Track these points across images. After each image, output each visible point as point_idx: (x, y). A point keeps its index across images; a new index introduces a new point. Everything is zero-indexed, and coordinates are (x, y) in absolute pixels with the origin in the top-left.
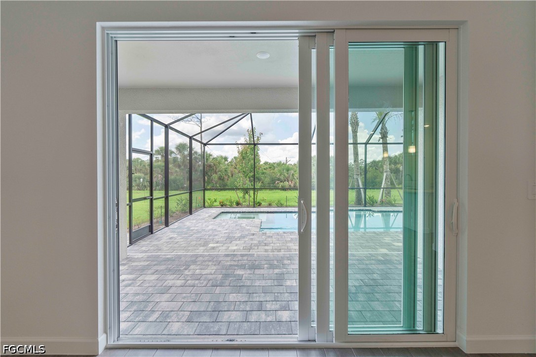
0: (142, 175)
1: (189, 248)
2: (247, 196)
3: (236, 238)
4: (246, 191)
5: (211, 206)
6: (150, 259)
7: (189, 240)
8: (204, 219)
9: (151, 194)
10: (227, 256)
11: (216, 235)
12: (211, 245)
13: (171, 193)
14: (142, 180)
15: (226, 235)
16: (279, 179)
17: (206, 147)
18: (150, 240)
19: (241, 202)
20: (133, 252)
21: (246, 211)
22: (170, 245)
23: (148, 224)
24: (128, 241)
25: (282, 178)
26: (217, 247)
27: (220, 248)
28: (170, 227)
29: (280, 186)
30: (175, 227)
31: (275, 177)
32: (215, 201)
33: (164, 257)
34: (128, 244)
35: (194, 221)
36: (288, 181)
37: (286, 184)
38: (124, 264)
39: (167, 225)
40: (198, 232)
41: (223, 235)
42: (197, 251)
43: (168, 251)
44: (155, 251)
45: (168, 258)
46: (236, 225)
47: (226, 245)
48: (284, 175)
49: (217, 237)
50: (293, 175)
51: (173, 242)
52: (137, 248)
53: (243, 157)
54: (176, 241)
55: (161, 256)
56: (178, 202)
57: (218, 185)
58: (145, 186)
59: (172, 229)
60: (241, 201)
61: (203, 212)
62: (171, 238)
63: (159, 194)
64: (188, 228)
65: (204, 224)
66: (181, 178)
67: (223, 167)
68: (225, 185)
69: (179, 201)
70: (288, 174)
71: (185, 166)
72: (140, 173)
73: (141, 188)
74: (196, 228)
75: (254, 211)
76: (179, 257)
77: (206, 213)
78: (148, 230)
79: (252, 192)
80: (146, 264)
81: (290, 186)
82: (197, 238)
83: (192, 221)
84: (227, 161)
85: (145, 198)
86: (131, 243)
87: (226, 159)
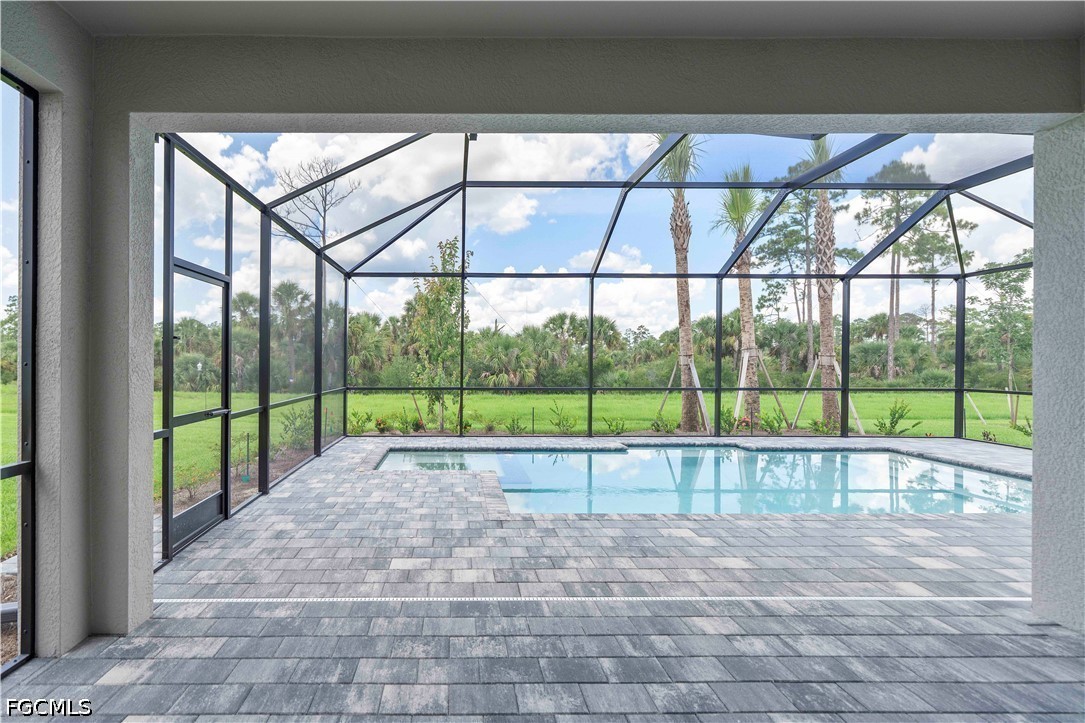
0: (201, 356)
1: (338, 576)
2: (437, 407)
3: (458, 534)
4: (436, 393)
5: (359, 433)
6: (225, 625)
7: (330, 543)
8: (353, 470)
9: (226, 403)
10: (459, 610)
11: (400, 525)
12: (398, 564)
13: (275, 398)
14: (200, 365)
15: (428, 524)
16: (488, 368)
17: (350, 282)
18: (221, 543)
19: (424, 422)
20: (173, 589)
21: (448, 446)
22: (281, 564)
23: (216, 488)
24: (158, 548)
25: (495, 364)
26: (418, 571)
27: (429, 576)
28: (274, 494)
29: (491, 384)
30: (286, 495)
31: (480, 363)
32: (369, 419)
33: (266, 614)
34: (158, 557)
35: (331, 476)
36: (507, 372)
37: (504, 379)
38: (138, 649)
39: (264, 489)
40: (350, 514)
41: (420, 525)
42: (363, 588)
43: (275, 590)
44: (239, 588)
45: (278, 622)
46: (441, 490)
47: (440, 563)
48: (500, 359)
49: (403, 532)
50: (518, 358)
51: (285, 549)
52: (183, 575)
53: (429, 310)
54: (295, 544)
55: (256, 613)
56: (287, 423)
57: (360, 381)
58: (207, 382)
59: (280, 500)
60: (425, 418)
61: (345, 449)
62: (279, 535)
63: (244, 401)
64: (320, 499)
65: (359, 486)
66: (284, 364)
67: (369, 339)
68: (376, 380)
69: (288, 418)
70: (506, 355)
71: (291, 336)
72: (197, 351)
73: (199, 385)
74: (341, 500)
75: (466, 446)
76: (312, 614)
77: (353, 451)
78: (215, 506)
79: (448, 399)
80: (211, 652)
81: (511, 383)
82: (351, 535)
83: (324, 477)
84: (379, 325)
85: (208, 415)
86: (167, 556)
87: (376, 320)
